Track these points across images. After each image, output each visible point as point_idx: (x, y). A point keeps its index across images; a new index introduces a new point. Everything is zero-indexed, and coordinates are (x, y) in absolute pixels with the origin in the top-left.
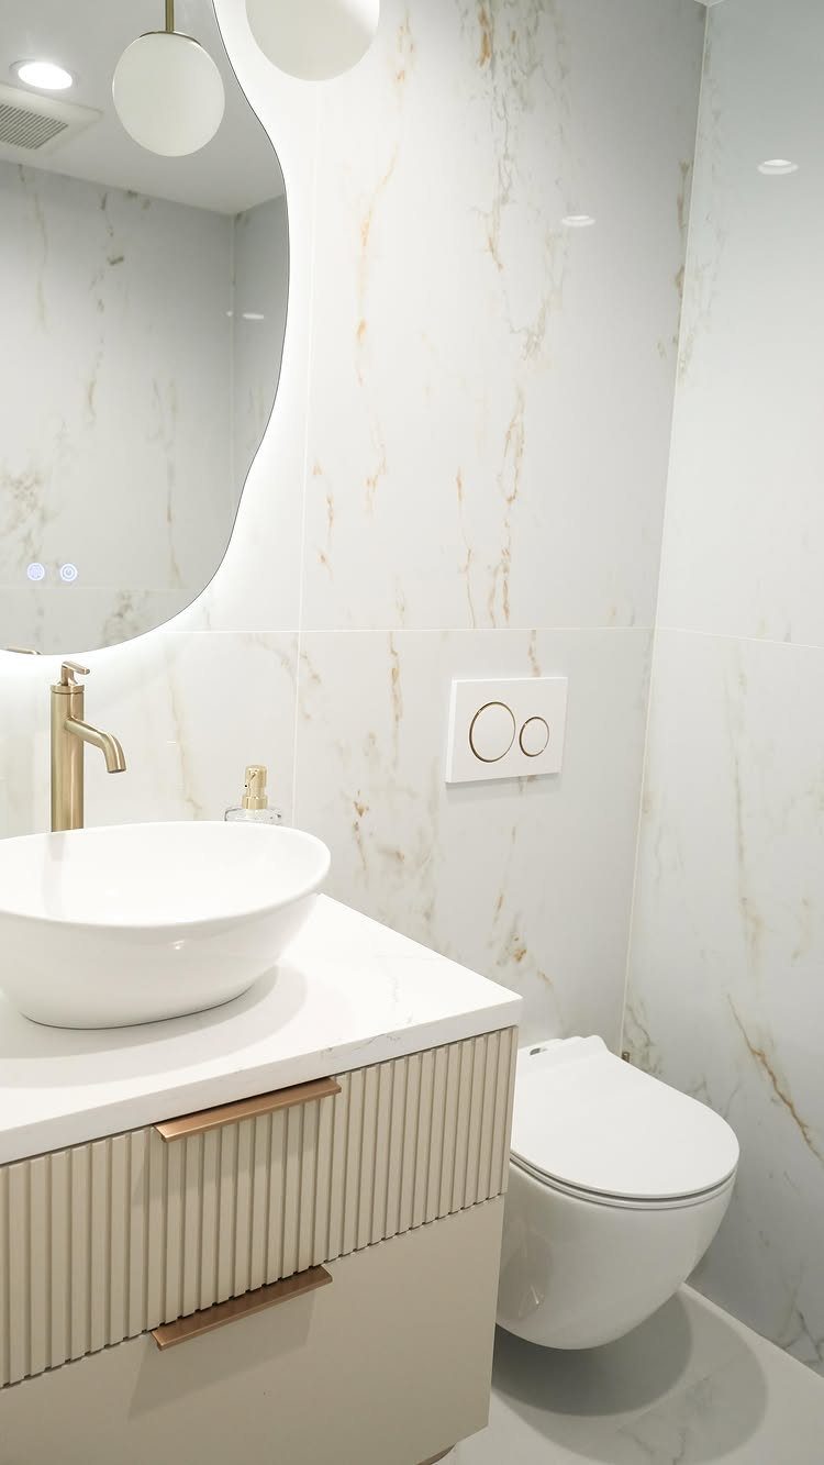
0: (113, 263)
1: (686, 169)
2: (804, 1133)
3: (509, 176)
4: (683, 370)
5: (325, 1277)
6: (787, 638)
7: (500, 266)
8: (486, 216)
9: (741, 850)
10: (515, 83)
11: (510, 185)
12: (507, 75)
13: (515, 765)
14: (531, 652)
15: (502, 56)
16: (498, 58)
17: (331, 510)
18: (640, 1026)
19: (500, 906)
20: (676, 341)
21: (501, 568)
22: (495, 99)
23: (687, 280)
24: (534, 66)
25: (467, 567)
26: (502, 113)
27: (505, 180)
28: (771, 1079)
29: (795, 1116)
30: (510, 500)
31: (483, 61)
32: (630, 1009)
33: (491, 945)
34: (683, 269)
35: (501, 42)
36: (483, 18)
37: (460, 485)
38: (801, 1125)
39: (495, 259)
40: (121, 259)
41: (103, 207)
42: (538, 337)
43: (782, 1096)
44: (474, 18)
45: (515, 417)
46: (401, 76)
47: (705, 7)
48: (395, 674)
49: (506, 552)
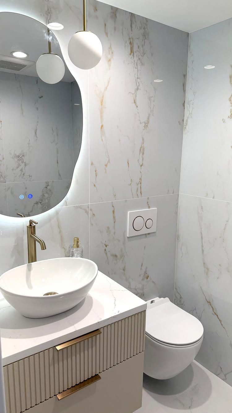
0: (40, 98)
1: (185, 76)
2: (221, 323)
3: (139, 83)
4: (185, 128)
5: (99, 378)
6: (213, 198)
7: (137, 107)
8: (133, 94)
9: (203, 251)
10: (139, 59)
11: (139, 85)
12: (137, 57)
13: (145, 231)
14: (147, 202)
15: (136, 52)
16: (135, 53)
17: (96, 173)
18: (179, 293)
19: (142, 266)
20: (183, 120)
21: (139, 183)
22: (134, 64)
23: (186, 105)
24: (144, 54)
25: (131, 184)
26: (136, 67)
27: (138, 84)
28: (212, 309)
29: (218, 318)
30: (141, 166)
31: (131, 54)
32: (176, 289)
33: (140, 275)
34: (185, 102)
35: (135, 49)
36: (130, 43)
37: (128, 163)
38: (220, 320)
39: (136, 105)
40: (42, 97)
41: (37, 83)
42: (147, 124)
43: (215, 313)
44: (128, 42)
45: (142, 145)
46: (110, 60)
47: (189, 33)
48: (113, 212)
49: (141, 179)
